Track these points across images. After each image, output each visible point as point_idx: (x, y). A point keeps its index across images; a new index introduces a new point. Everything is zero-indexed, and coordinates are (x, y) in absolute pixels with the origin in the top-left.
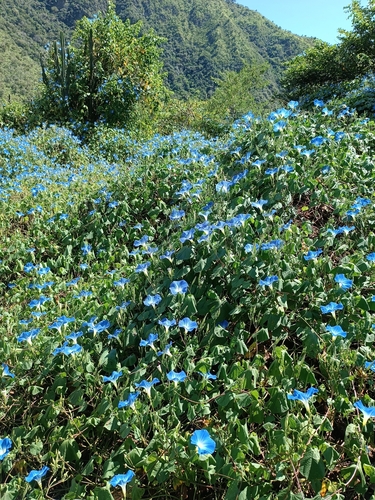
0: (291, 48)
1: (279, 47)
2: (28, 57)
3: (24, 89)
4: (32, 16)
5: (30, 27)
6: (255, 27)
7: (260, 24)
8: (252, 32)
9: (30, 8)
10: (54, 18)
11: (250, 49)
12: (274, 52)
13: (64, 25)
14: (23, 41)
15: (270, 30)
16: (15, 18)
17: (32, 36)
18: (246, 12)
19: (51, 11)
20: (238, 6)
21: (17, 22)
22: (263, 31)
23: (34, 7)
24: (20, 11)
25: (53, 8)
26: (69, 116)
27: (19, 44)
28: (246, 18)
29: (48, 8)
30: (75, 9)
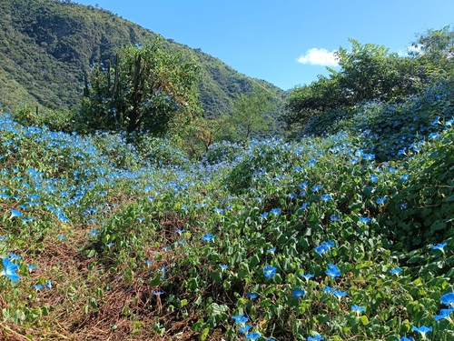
0: (246, 86)
1: (237, 85)
2: (14, 81)
3: (7, 107)
4: (21, 48)
5: (19, 56)
6: (217, 70)
7: (221, 67)
8: (216, 73)
9: (21, 41)
10: (43, 51)
11: (214, 86)
12: (233, 89)
13: (52, 57)
14: (10, 67)
15: (229, 73)
16: (5, 48)
17: (20, 63)
18: (210, 59)
19: (40, 45)
20: (203, 54)
21: (7, 52)
22: (224, 73)
23: (24, 41)
24: (10, 43)
25: (42, 43)
26: (114, 125)
27: (6, 70)
28: (210, 63)
29: (37, 42)
30: (63, 46)
